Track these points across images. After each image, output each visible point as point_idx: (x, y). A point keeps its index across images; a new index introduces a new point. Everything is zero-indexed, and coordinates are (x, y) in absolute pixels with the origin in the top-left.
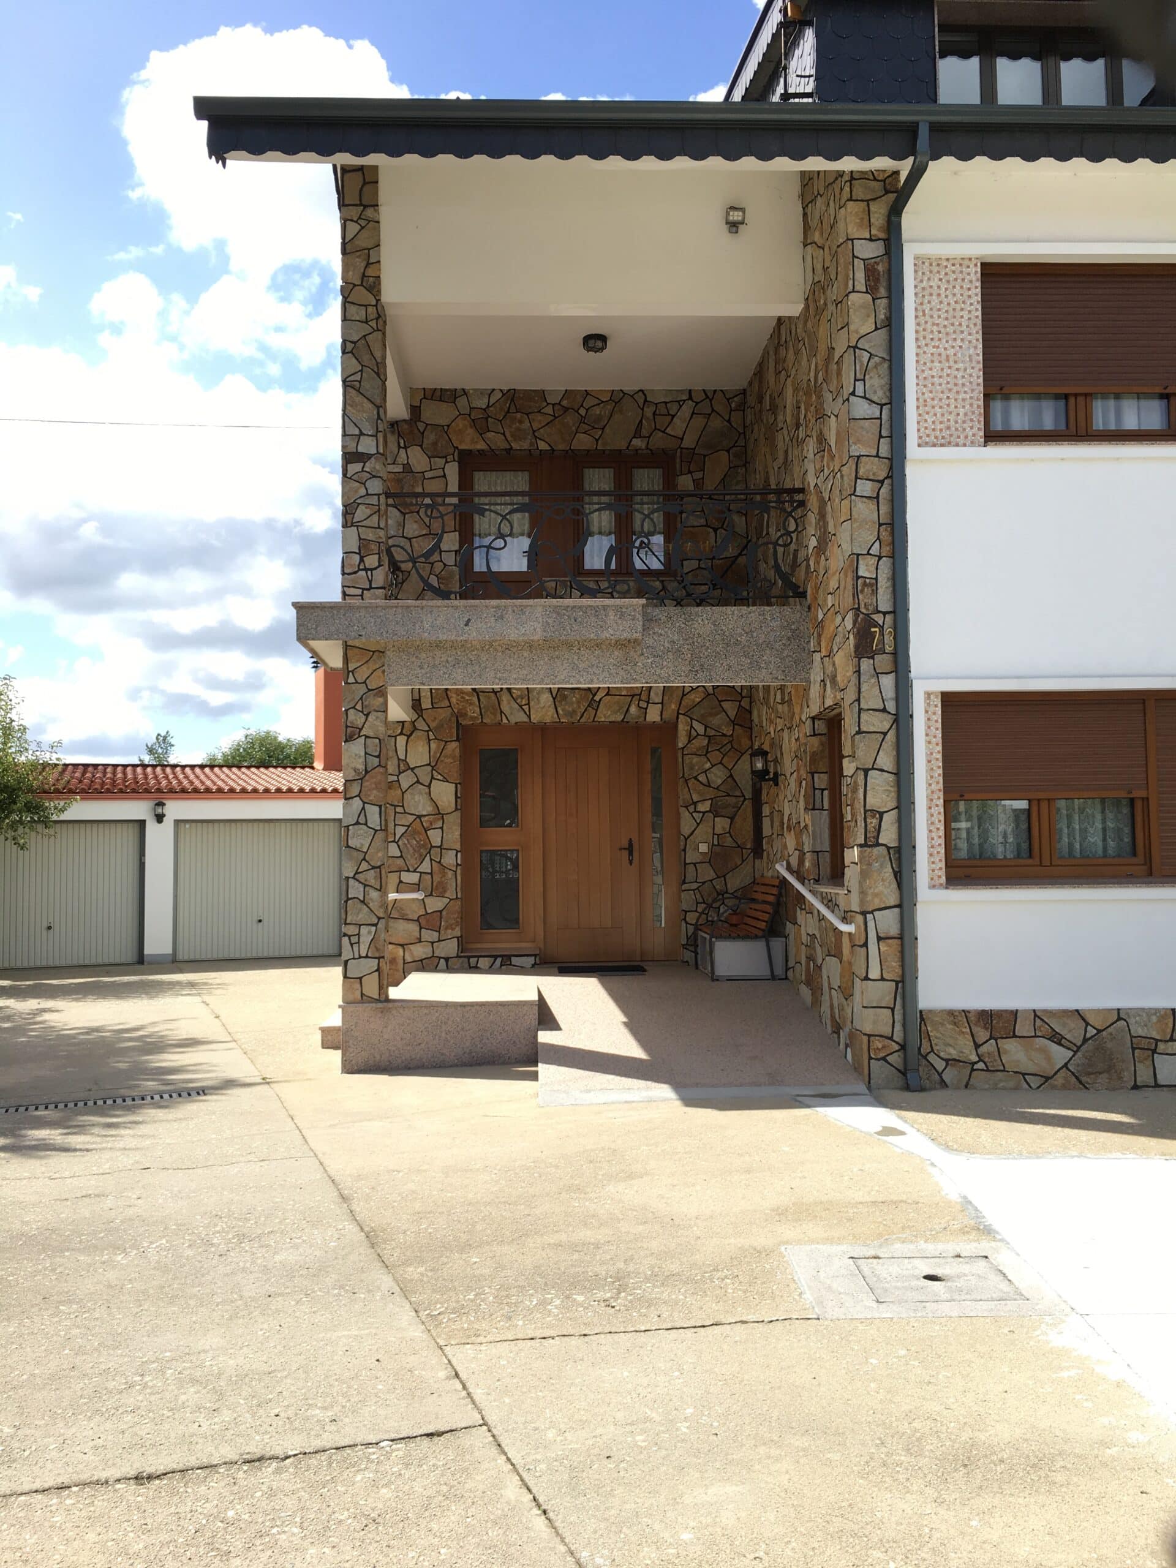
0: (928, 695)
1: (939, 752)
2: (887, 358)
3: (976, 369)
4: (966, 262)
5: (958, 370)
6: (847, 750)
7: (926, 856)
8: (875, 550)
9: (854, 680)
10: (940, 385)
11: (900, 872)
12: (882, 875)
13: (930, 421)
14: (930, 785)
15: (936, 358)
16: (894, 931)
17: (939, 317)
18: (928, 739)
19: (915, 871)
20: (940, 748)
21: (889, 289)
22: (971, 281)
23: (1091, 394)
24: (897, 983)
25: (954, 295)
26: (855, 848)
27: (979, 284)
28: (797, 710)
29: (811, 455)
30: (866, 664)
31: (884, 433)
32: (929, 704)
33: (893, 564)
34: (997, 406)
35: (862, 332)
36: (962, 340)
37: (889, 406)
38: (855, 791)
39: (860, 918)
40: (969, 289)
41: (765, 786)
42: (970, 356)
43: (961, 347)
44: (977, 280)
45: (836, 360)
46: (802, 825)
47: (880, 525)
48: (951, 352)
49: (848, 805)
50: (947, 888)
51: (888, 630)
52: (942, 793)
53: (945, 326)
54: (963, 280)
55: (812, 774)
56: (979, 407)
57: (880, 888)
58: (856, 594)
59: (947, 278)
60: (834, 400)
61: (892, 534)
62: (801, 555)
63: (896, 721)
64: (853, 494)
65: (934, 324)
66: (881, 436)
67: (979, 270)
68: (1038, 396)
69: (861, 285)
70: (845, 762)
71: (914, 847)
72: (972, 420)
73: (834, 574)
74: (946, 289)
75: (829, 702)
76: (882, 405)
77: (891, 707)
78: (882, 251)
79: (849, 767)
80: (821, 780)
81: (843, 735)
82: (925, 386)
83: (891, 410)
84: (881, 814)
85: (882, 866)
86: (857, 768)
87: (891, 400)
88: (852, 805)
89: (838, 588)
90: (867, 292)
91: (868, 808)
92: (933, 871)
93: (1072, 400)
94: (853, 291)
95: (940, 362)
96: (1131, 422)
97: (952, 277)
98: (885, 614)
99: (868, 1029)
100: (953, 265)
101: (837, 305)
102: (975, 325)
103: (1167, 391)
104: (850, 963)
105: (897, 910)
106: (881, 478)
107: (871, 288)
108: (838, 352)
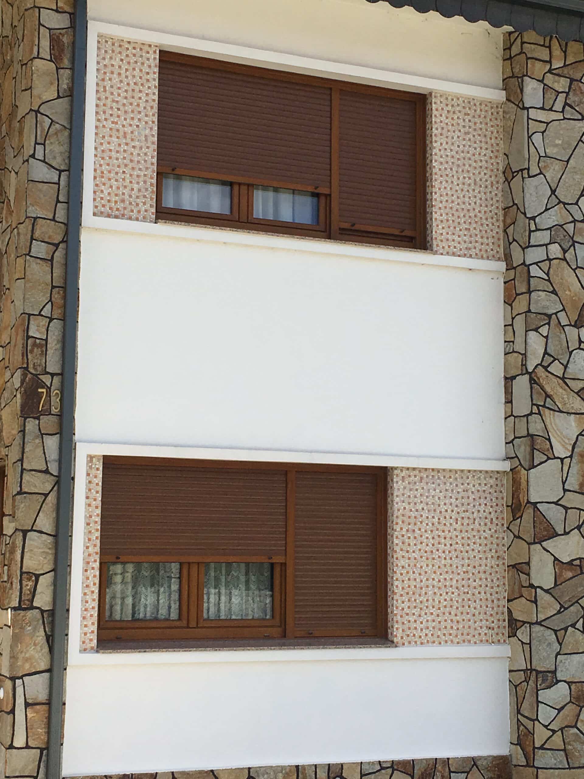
0: (91, 458)
1: (98, 515)
2: (68, 127)
3: (151, 149)
4: (146, 48)
5: (134, 147)
6: (7, 510)
7: (79, 619)
8: (47, 311)
9: (18, 440)
10: (117, 159)
11: (52, 635)
12: (34, 639)
13: (106, 192)
14: (87, 547)
15: (114, 133)
16: (43, 696)
17: (119, 95)
18: (88, 501)
19: (67, 635)
20: (99, 511)
21: (73, 61)
22: (150, 66)
23: (253, 185)
24: (42, 750)
25: (134, 76)
26: (9, 610)
27: (157, 70)
30: (31, 425)
31: (61, 199)
32: (91, 467)
33: (64, 327)
34: (170, 183)
35: (45, 98)
36: (139, 120)
37: (67, 173)
38: (12, 552)
39: (9, 684)
40: (148, 73)
42: (146, 136)
43: (138, 126)
44: (156, 66)
45: (19, 119)
47: (53, 287)
48: (128, 130)
49: (5, 565)
50: (97, 652)
51: (55, 392)
52: (99, 556)
53: (124, 105)
54: (143, 64)
56: (152, 185)
57: (32, 652)
58: (25, 354)
59: (128, 59)
60: (15, 157)
61: (65, 298)
63: (57, 483)
64: (28, 255)
65: (113, 101)
66: (58, 201)
67: (158, 57)
68: (207, 181)
69: (45, 52)
70: (6, 520)
71: (68, 610)
72: (145, 196)
73: (6, 328)
74: (127, 70)
76: (61, 171)
77: (54, 469)
78: (67, 24)
79: (8, 527)
81: (5, 492)
82: (103, 158)
83: (69, 177)
84: (37, 577)
85: (35, 629)
86: (16, 529)
87: (70, 167)
88: (9, 566)
89: (9, 343)
90: (51, 61)
91: (24, 570)
92: (85, 634)
93: (236, 188)
94: (38, 57)
95: (118, 138)
96: (286, 215)
97: (132, 60)
98: (53, 375)
100: (134, 48)
101: (22, 65)
102: (152, 107)
103: (316, 191)
105: (46, 675)
106: (56, 242)
107: (56, 58)
108: (21, 112)
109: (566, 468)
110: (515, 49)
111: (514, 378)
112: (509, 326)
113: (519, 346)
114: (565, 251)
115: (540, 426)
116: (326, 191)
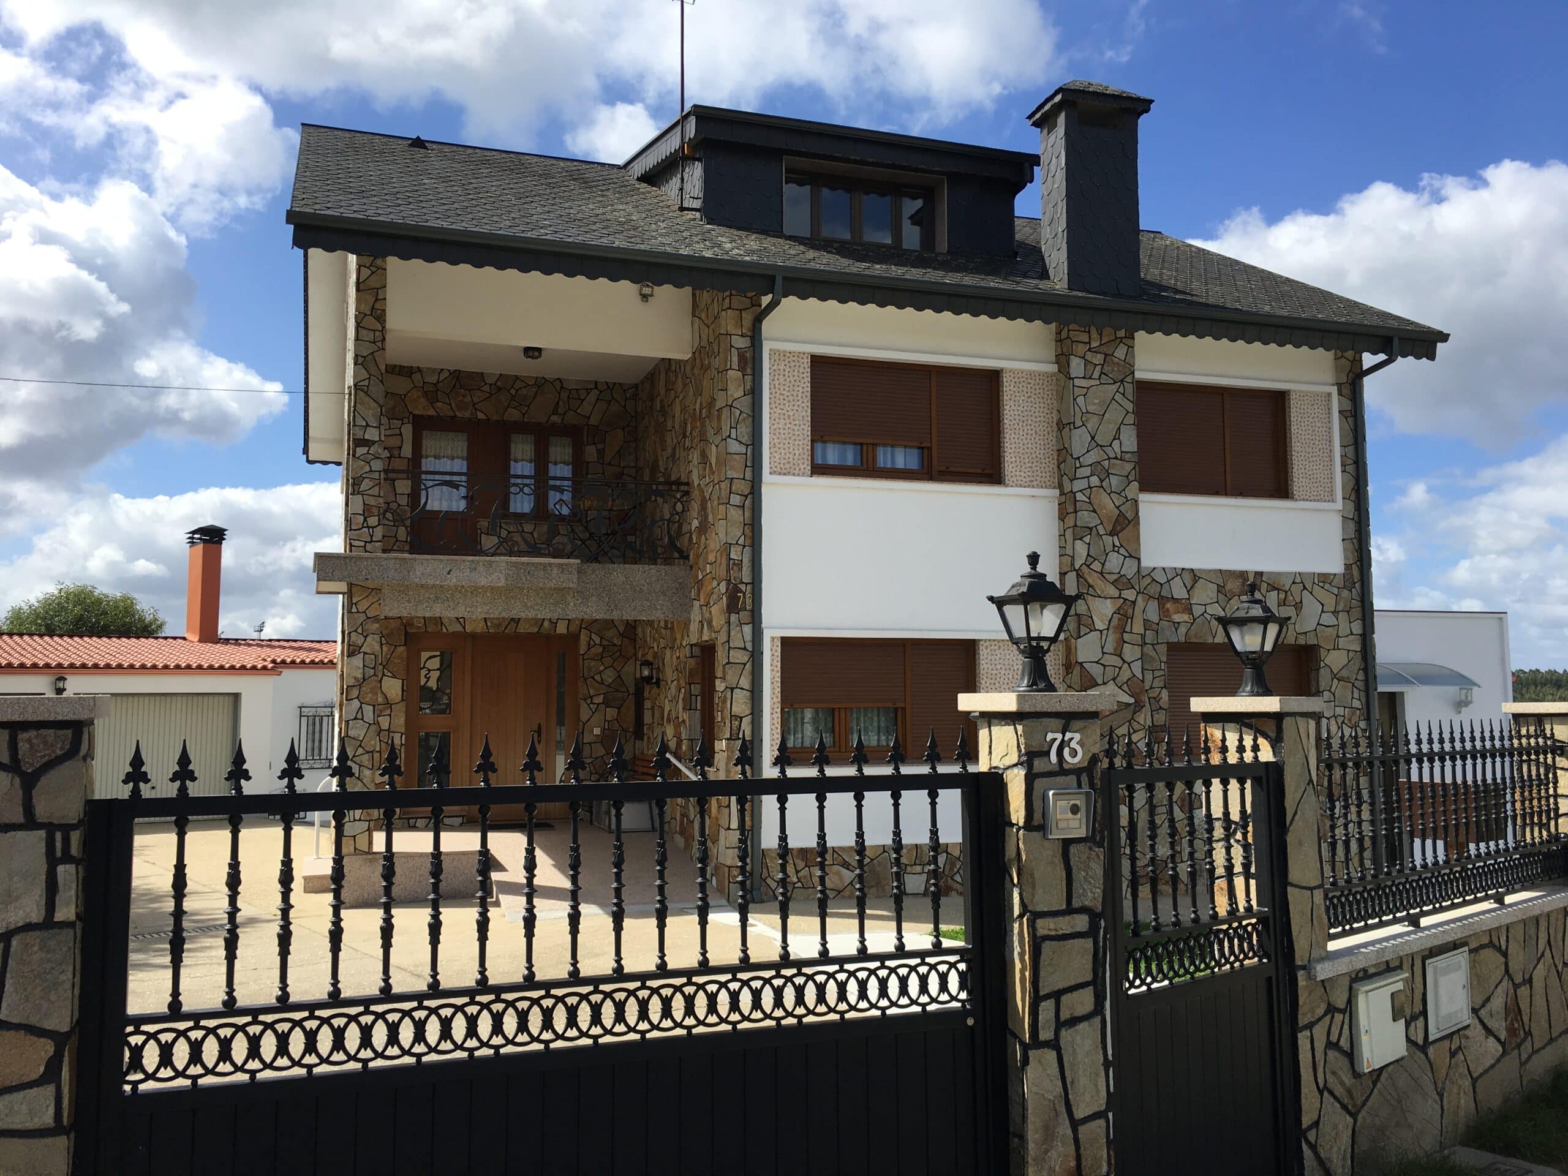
0: (773, 639)
1: (779, 677)
2: (752, 415)
3: (807, 425)
4: (802, 355)
5: (795, 425)
6: (719, 673)
7: (769, 746)
8: (741, 541)
9: (725, 628)
10: (784, 434)
11: (752, 757)
13: (777, 457)
14: (773, 699)
15: (782, 416)
17: (784, 390)
18: (772, 668)
19: (762, 756)
20: (779, 674)
21: (753, 369)
22: (804, 368)
23: (877, 444)
24: (749, 831)
25: (794, 376)
26: (723, 740)
27: (809, 370)
28: (678, 636)
29: (695, 462)
30: (734, 618)
31: (749, 464)
32: (773, 645)
33: (753, 551)
34: (819, 446)
35: (736, 396)
36: (798, 406)
37: (752, 446)
38: (724, 702)
40: (803, 373)
41: (647, 689)
42: (803, 417)
43: (797, 410)
44: (808, 367)
46: (681, 720)
47: (745, 525)
48: (791, 413)
49: (719, 711)
51: (748, 595)
52: (780, 704)
53: (788, 396)
54: (800, 366)
55: (690, 684)
56: (808, 448)
58: (728, 571)
59: (790, 364)
60: (714, 434)
61: (753, 531)
62: (685, 528)
63: (752, 656)
64: (728, 503)
65: (781, 394)
66: (746, 466)
67: (810, 360)
68: (844, 443)
69: (735, 366)
70: (718, 682)
71: (762, 740)
72: (803, 459)
73: (712, 551)
74: (789, 372)
75: (705, 638)
76: (747, 446)
77: (749, 646)
78: (748, 344)
79: (720, 686)
80: (696, 689)
81: (716, 662)
82: (775, 434)
83: (753, 449)
84: (741, 718)
86: (726, 687)
87: (753, 442)
88: (722, 712)
89: (715, 561)
90: (739, 370)
91: (732, 714)
92: (773, 756)
93: (865, 447)
94: (730, 368)
95: (784, 419)
96: (900, 463)
97: (793, 364)
98: (747, 584)
99: (728, 863)
100: (794, 356)
101: (718, 371)
102: (807, 397)
103: (921, 445)
104: (717, 819)
106: (746, 494)
107: (742, 369)
108: (718, 405)
109: (1104, 637)
110: (1064, 335)
111: (1066, 573)
112: (1062, 535)
113: (1069, 551)
114: (1102, 481)
115: (1085, 607)
116: (929, 445)
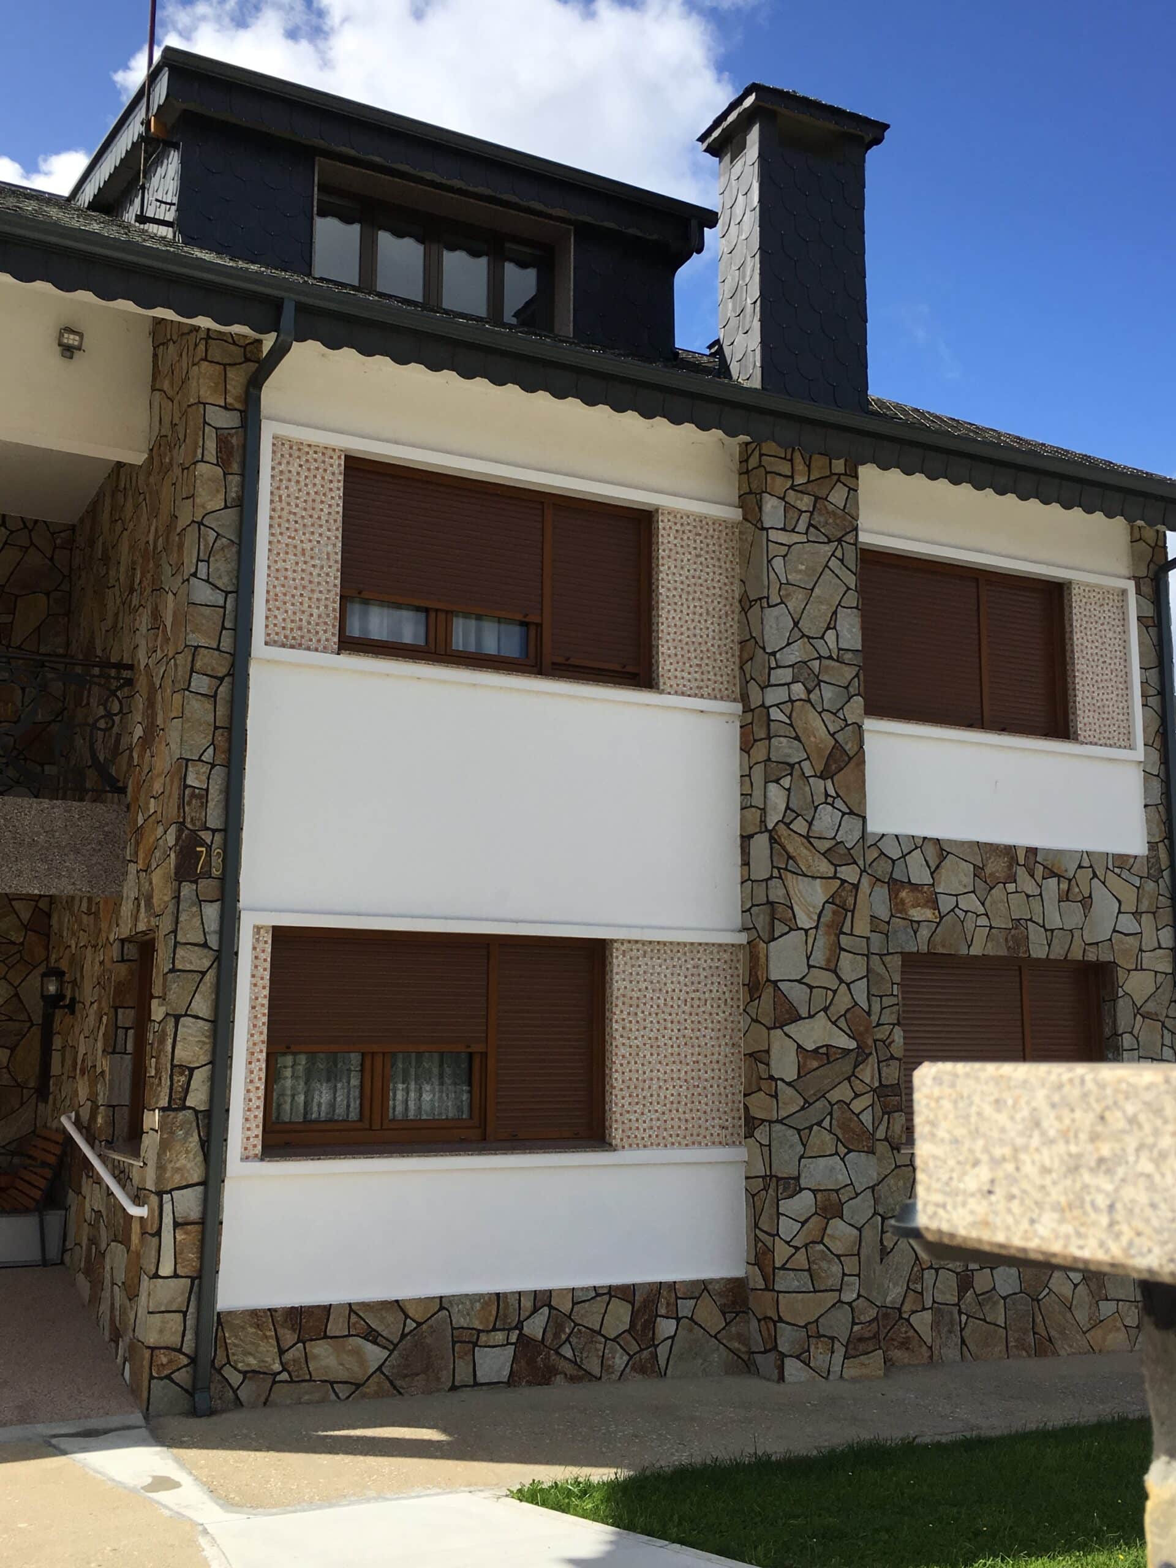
0: (258, 929)
1: (265, 997)
2: (237, 541)
3: (334, 568)
4: (330, 452)
5: (314, 566)
6: (157, 991)
7: (241, 1120)
8: (208, 756)
9: (171, 908)
10: (294, 580)
11: (208, 1141)
12: (187, 1145)
13: (280, 618)
14: (252, 1035)
15: (291, 549)
16: (195, 1214)
17: (297, 506)
18: (254, 980)
19: (226, 1140)
20: (266, 992)
21: (243, 465)
22: (333, 474)
23: (452, 612)
24: (193, 1279)
25: (315, 485)
26: (157, 1111)
27: (341, 478)
28: (104, 926)
29: (143, 630)
30: (187, 889)
31: (228, 625)
32: (258, 940)
33: (229, 774)
34: (356, 608)
35: (209, 508)
36: (320, 535)
37: (234, 595)
38: (162, 1041)
39: (154, 1199)
40: (331, 481)
41: (59, 1014)
42: (328, 554)
43: (318, 542)
44: (340, 474)
45: (178, 530)
46: (99, 1070)
47: (216, 728)
48: (307, 546)
49: (153, 1057)
50: (262, 1160)
51: (216, 851)
52: (265, 1045)
53: (303, 517)
54: (325, 470)
55: (116, 1009)
56: (334, 610)
57: (182, 1161)
58: (181, 806)
59: (308, 465)
60: (173, 575)
61: (229, 740)
62: (124, 741)
63: (218, 959)
64: (187, 690)
65: (290, 513)
66: (223, 628)
67: (343, 463)
68: (398, 606)
69: (211, 455)
70: (155, 1003)
71: (228, 1111)
72: (326, 623)
73: (159, 775)
74: (306, 477)
75: (142, 927)
76: (227, 593)
77: (213, 941)
78: (236, 423)
79: (158, 1011)
80: (126, 1017)
81: (154, 970)
82: (277, 579)
83: (237, 600)
84: (192, 1070)
85: (188, 1134)
86: (167, 1014)
87: (238, 589)
88: (157, 1058)
89: (163, 793)
90: (217, 465)
91: (176, 1062)
92: (248, 1139)
93: (433, 615)
94: (202, 461)
95: (295, 555)
96: (490, 646)
97: (314, 465)
98: (214, 831)
99: (152, 1339)
100: (316, 452)
101: (183, 470)
102: (335, 521)
103: (526, 620)
104: (138, 1255)
105: (200, 1189)
106: (220, 675)
107: (223, 461)
108: (181, 523)
109: (810, 941)
110: (753, 462)
111: (751, 836)
112: (746, 777)
113: (757, 801)
114: (809, 692)
115: (782, 892)
116: (537, 620)
